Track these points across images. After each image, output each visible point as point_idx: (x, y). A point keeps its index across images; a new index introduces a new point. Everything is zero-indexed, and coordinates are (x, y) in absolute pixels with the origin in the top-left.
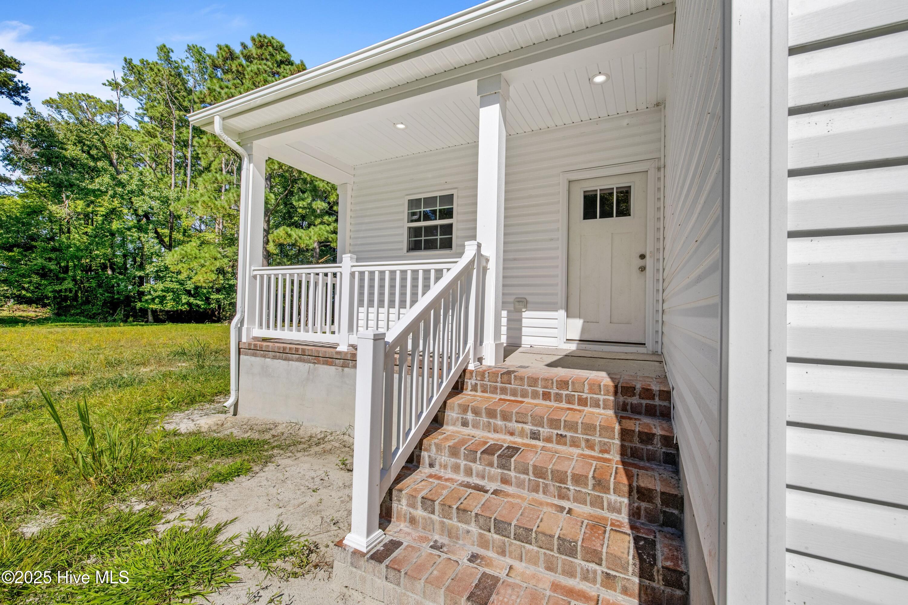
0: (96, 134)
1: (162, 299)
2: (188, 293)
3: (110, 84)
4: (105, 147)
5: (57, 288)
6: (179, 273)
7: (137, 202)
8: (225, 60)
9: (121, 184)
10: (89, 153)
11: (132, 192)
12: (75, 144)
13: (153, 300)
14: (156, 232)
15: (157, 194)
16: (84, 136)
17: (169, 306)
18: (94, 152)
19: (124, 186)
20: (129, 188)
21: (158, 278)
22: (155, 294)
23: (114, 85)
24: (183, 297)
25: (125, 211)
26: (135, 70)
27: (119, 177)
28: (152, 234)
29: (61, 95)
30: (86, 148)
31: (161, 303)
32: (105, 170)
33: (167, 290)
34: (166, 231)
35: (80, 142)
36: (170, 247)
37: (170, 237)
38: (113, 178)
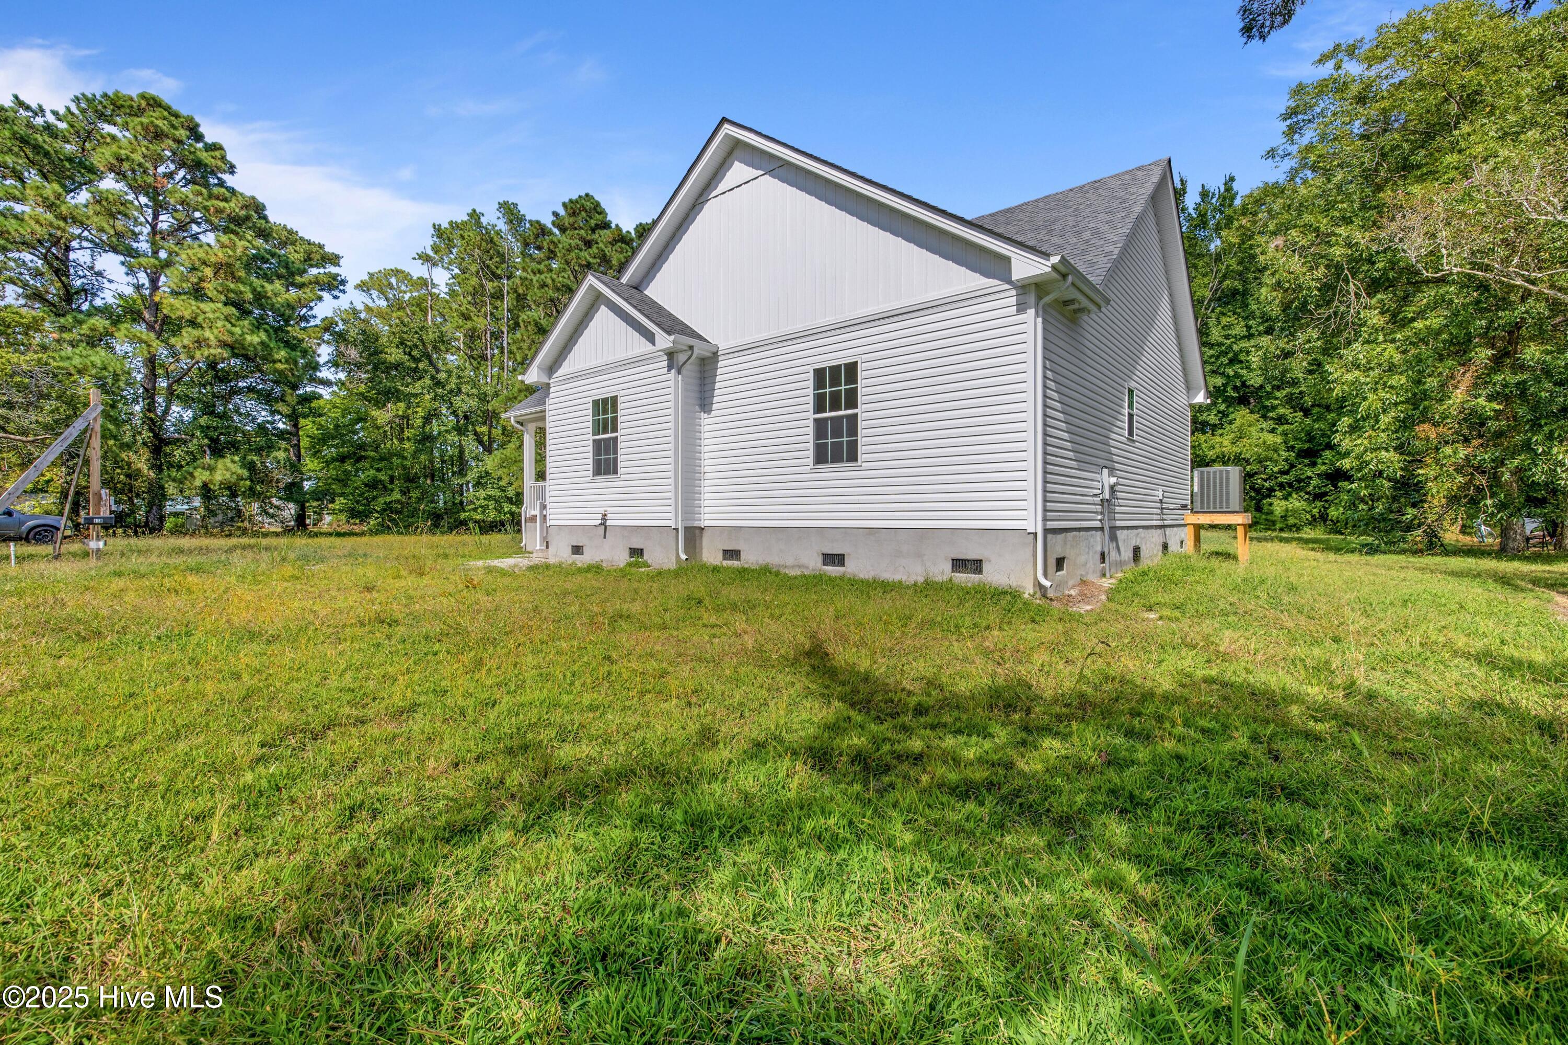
0: (416, 333)
1: (485, 508)
2: (510, 500)
3: (420, 257)
4: (424, 344)
5: (388, 499)
6: (500, 479)
7: (457, 401)
8: (537, 236)
9: (438, 384)
10: (410, 354)
11: (451, 391)
12: (397, 347)
13: (475, 510)
14: (476, 433)
15: (474, 391)
16: (405, 336)
17: (492, 516)
18: (415, 353)
19: (443, 387)
20: (448, 388)
21: (478, 484)
22: (478, 503)
23: (424, 258)
24: (505, 505)
25: (444, 411)
26: (445, 236)
27: (438, 376)
28: (472, 437)
29: (371, 275)
30: (407, 350)
31: (483, 513)
32: (426, 372)
33: (489, 498)
34: (484, 429)
35: (402, 343)
36: (489, 450)
37: (489, 435)
38: (433, 378)
